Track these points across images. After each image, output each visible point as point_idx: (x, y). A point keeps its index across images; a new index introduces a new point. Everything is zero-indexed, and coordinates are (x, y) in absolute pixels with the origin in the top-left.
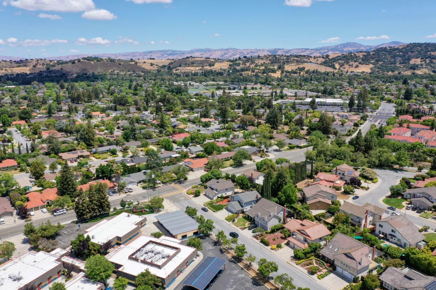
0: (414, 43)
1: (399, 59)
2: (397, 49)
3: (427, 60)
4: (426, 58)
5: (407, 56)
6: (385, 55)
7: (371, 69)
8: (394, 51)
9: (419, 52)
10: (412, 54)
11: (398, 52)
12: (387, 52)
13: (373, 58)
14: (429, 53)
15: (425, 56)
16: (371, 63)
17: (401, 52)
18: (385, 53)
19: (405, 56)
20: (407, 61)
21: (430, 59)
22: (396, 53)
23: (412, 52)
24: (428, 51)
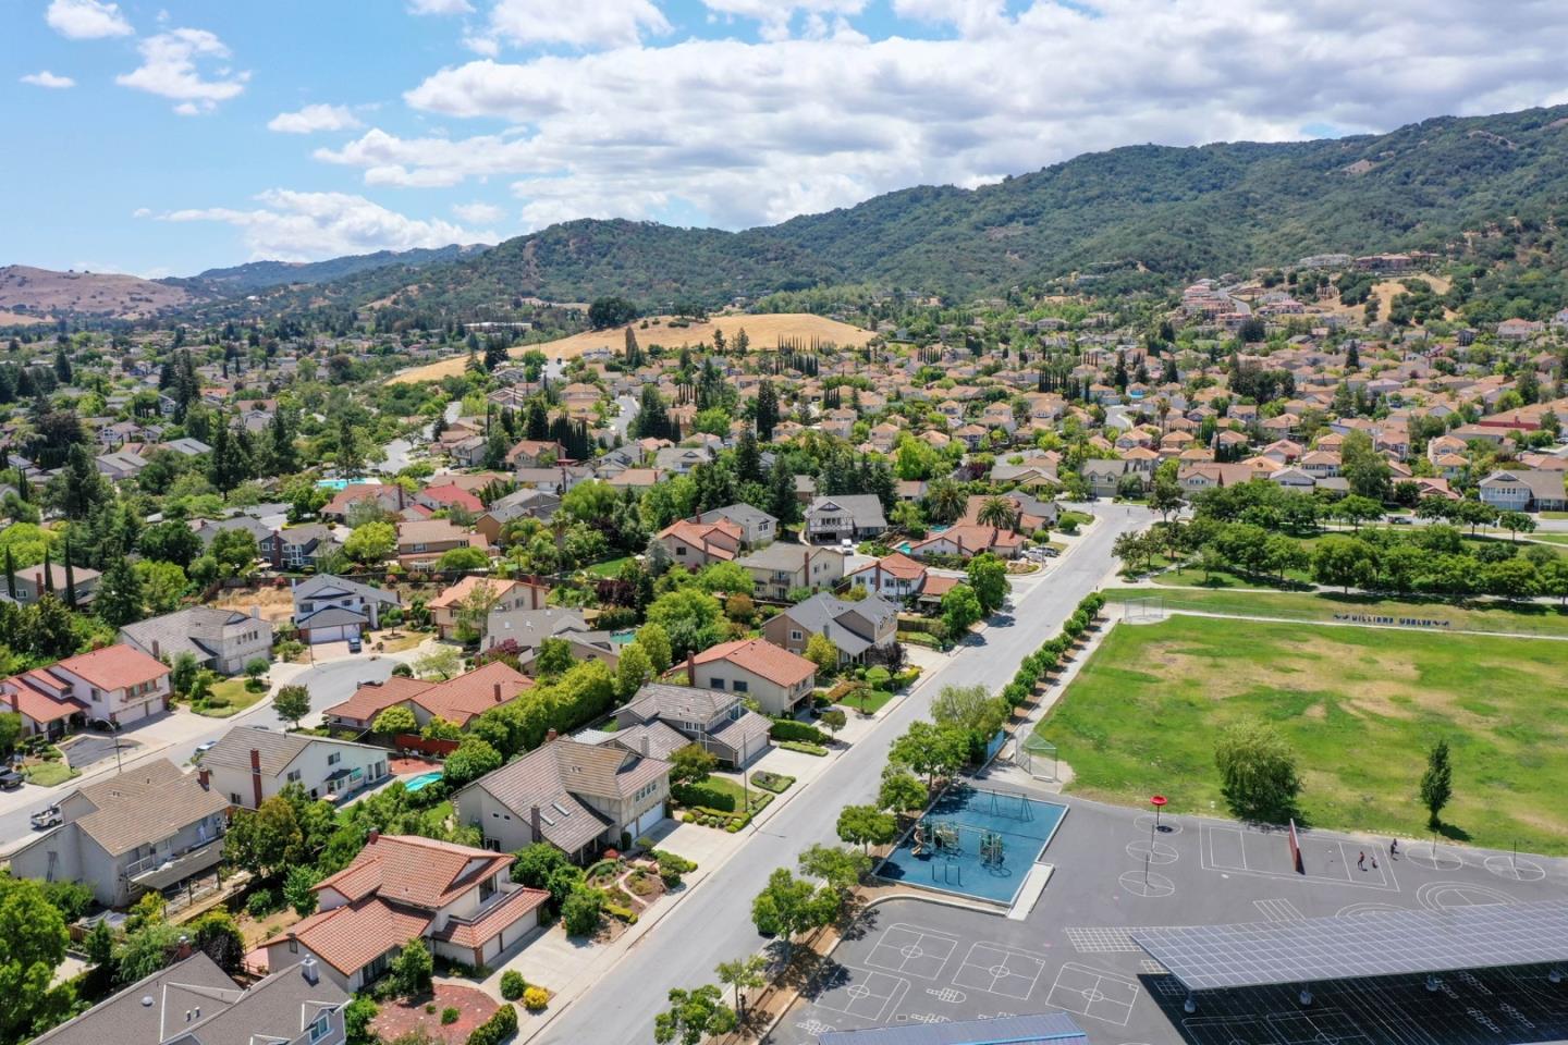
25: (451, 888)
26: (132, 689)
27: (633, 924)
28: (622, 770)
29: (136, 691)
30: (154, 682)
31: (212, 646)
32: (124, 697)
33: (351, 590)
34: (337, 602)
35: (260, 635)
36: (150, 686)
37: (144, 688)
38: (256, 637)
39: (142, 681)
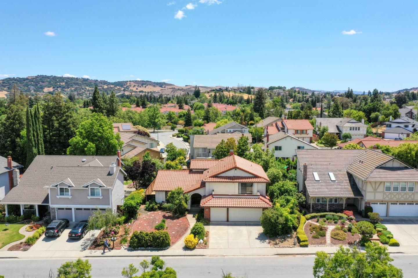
0: (42, 76)
1: (32, 88)
2: (27, 79)
3: (59, 89)
4: (58, 88)
5: (39, 85)
6: (16, 83)
7: (6, 95)
8: (24, 80)
9: (50, 82)
10: (43, 83)
11: (29, 82)
12: (18, 81)
13: (5, 86)
14: (58, 83)
15: (56, 86)
16: (4, 90)
17: (32, 81)
18: (16, 82)
19: (37, 85)
20: (40, 90)
21: (61, 88)
22: (27, 82)
23: (43, 82)
24: (57, 82)
25: (216, 176)
26: (297, 131)
27: (301, 246)
28: (381, 167)
29: (299, 132)
30: (306, 131)
31: (341, 129)
32: (294, 133)
33: (409, 121)
34: (402, 125)
35: (361, 129)
36: (305, 132)
37: (302, 132)
38: (359, 130)
39: (302, 129)
